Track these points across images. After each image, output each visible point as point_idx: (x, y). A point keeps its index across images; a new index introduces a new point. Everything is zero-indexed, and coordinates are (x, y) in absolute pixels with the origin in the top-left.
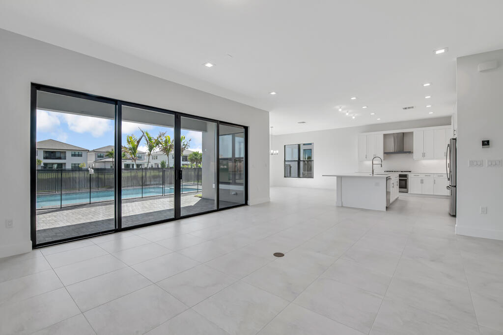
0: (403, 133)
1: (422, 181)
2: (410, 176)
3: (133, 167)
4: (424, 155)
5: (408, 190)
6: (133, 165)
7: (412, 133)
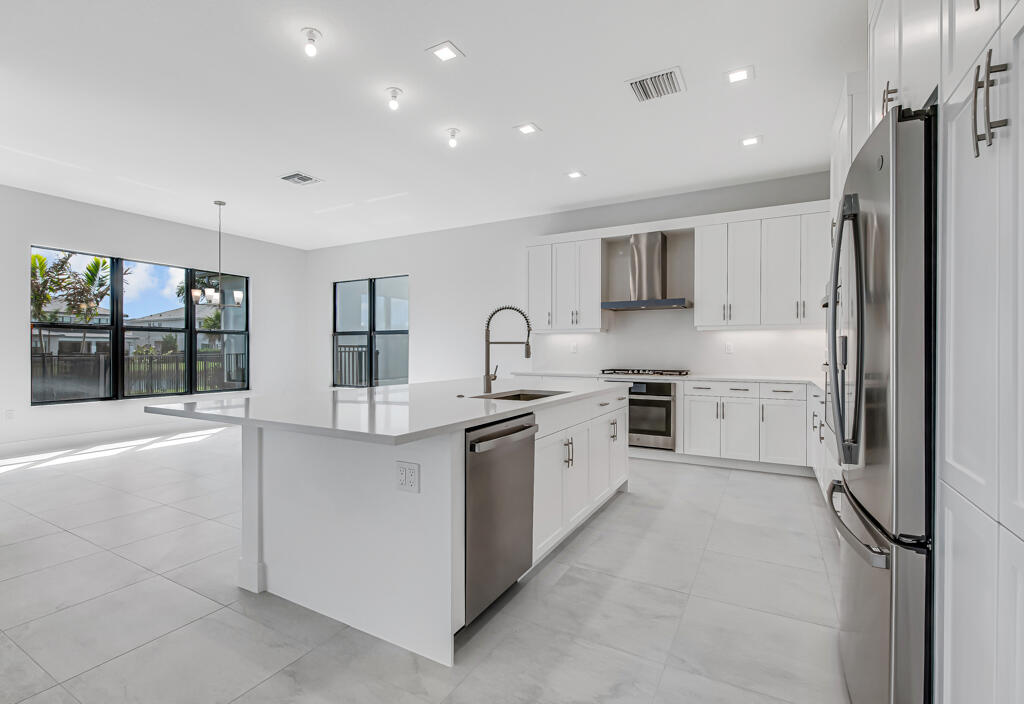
0: (664, 237)
1: (721, 412)
2: (683, 388)
3: (89, 349)
4: (727, 312)
5: (674, 443)
6: (89, 344)
7: (688, 235)
